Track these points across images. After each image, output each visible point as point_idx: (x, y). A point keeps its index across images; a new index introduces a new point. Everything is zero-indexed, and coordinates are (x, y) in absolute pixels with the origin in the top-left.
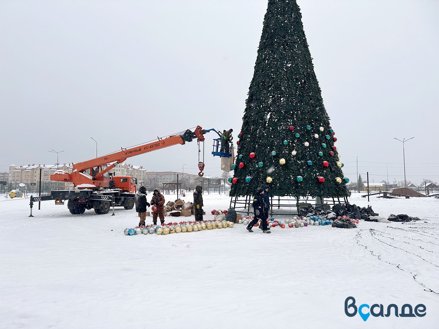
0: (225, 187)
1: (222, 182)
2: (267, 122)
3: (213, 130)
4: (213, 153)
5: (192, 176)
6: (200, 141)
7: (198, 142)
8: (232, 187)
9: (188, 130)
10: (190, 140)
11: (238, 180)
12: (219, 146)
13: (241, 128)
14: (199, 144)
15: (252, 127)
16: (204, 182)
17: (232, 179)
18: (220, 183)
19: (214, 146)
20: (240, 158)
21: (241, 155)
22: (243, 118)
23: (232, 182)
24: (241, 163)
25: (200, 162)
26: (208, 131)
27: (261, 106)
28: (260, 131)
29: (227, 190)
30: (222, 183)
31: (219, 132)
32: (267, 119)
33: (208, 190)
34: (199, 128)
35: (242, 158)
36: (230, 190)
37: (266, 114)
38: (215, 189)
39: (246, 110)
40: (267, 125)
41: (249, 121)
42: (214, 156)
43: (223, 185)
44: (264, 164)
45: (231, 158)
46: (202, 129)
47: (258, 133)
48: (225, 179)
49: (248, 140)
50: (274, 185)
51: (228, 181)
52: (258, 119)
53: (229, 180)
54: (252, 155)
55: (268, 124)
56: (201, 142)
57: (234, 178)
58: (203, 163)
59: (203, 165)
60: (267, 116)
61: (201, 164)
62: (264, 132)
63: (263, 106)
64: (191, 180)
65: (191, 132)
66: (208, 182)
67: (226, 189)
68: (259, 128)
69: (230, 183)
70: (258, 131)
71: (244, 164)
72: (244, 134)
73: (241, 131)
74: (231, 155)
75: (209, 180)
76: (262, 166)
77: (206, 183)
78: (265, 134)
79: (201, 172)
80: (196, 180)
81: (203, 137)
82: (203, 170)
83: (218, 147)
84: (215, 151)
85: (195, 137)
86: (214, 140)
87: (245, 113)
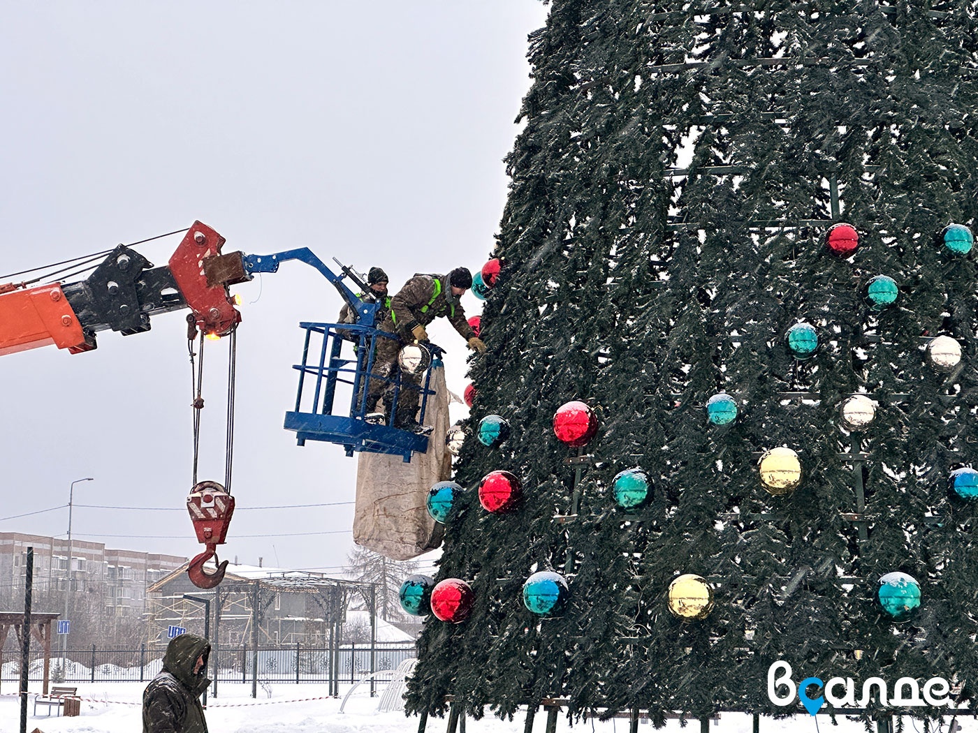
0: (373, 642)
1: (352, 605)
2: (678, 191)
3: (305, 255)
4: (294, 420)
5: (134, 566)
6: (205, 332)
7: (192, 335)
8: (423, 645)
9: (122, 249)
10: (135, 325)
11: (468, 596)
12: (340, 375)
13: (499, 231)
14: (196, 350)
15: (573, 222)
16: (220, 606)
17: (428, 588)
18: (337, 615)
19: (303, 369)
20: (485, 438)
21: (492, 420)
22: (510, 159)
23: (424, 608)
24: (493, 476)
25: (203, 486)
26: (270, 264)
27: (638, 80)
28: (628, 259)
29: (386, 665)
30: (356, 615)
31: (347, 271)
32: (678, 173)
33: (249, 669)
34: (203, 242)
35: (496, 444)
36: (409, 665)
37: (668, 134)
38: (305, 656)
39: (533, 104)
40: (673, 212)
41: (555, 180)
42: (302, 443)
43: (357, 630)
44: (652, 488)
45: (428, 464)
46: (225, 250)
47: (612, 264)
48: (372, 588)
49: (542, 309)
50: (723, 631)
51: (395, 603)
52: (613, 171)
53: (403, 597)
54: (570, 421)
55: (680, 203)
56: (212, 338)
57: (440, 577)
58: (227, 489)
59: (222, 507)
60: (678, 150)
61: (208, 499)
62: (654, 258)
63: (646, 79)
64: (126, 595)
65: (147, 264)
66: (254, 603)
67: (379, 657)
68: (623, 232)
69: (407, 615)
70: (613, 252)
71: (514, 482)
72: (515, 269)
73: (492, 245)
74: (422, 445)
75: (257, 591)
76: (639, 497)
77: (237, 612)
78: (664, 276)
79: (211, 553)
80: (165, 590)
81: (232, 301)
82: (222, 541)
83: (332, 379)
84: (306, 408)
85: (169, 304)
86: (310, 327)
87: (525, 122)
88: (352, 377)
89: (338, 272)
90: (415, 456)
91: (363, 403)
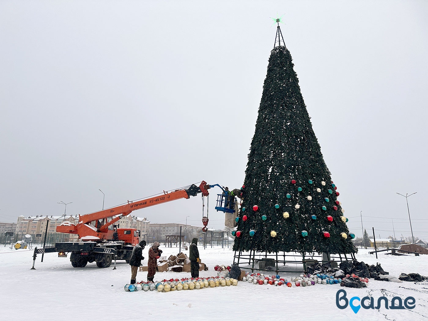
0: (228, 240)
1: (225, 234)
2: (269, 175)
3: (218, 185)
4: (216, 208)
5: (195, 229)
7: (202, 196)
8: (235, 241)
9: (193, 185)
10: (194, 195)
11: (241, 234)
12: (223, 202)
13: (244, 181)
14: (203, 198)
15: (255, 180)
16: (207, 234)
17: (236, 232)
18: (223, 236)
19: (217, 201)
20: (243, 210)
21: (244, 208)
22: (246, 171)
23: (235, 235)
24: (244, 216)
25: (204, 217)
26: (213, 186)
27: (263, 160)
28: (263, 185)
29: (230, 244)
30: (226, 236)
31: (223, 187)
32: (269, 173)
34: (204, 183)
35: (245, 211)
36: (233, 244)
37: (268, 167)
38: (218, 242)
39: (248, 164)
40: (269, 178)
41: (252, 174)
42: (217, 211)
43: (226, 238)
45: (235, 214)
46: (207, 184)
47: (260, 186)
48: (228, 232)
49: (251, 192)
50: (279, 239)
51: (231, 234)
52: (260, 173)
53: (232, 233)
54: (255, 208)
55: (270, 177)
56: (205, 196)
57: (237, 231)
58: (207, 218)
59: (207, 220)
60: (269, 170)
61: (205, 219)
62: (266, 185)
63: (264, 160)
64: (194, 233)
65: (196, 187)
66: (211, 234)
67: (229, 242)
68: (262, 181)
69: (233, 236)
70: (260, 184)
71: (247, 217)
72: (247, 186)
73: (243, 183)
74: (234, 211)
75: (212, 232)
76: (266, 219)
78: (268, 187)
80: (199, 232)
81: (208, 191)
82: (207, 225)
83: (222, 202)
84: (218, 206)
85: (199, 192)
86: (218, 195)
87: (248, 166)
88: (224, 202)
89: (222, 187)
90: (233, 213)
91: (226, 205)
